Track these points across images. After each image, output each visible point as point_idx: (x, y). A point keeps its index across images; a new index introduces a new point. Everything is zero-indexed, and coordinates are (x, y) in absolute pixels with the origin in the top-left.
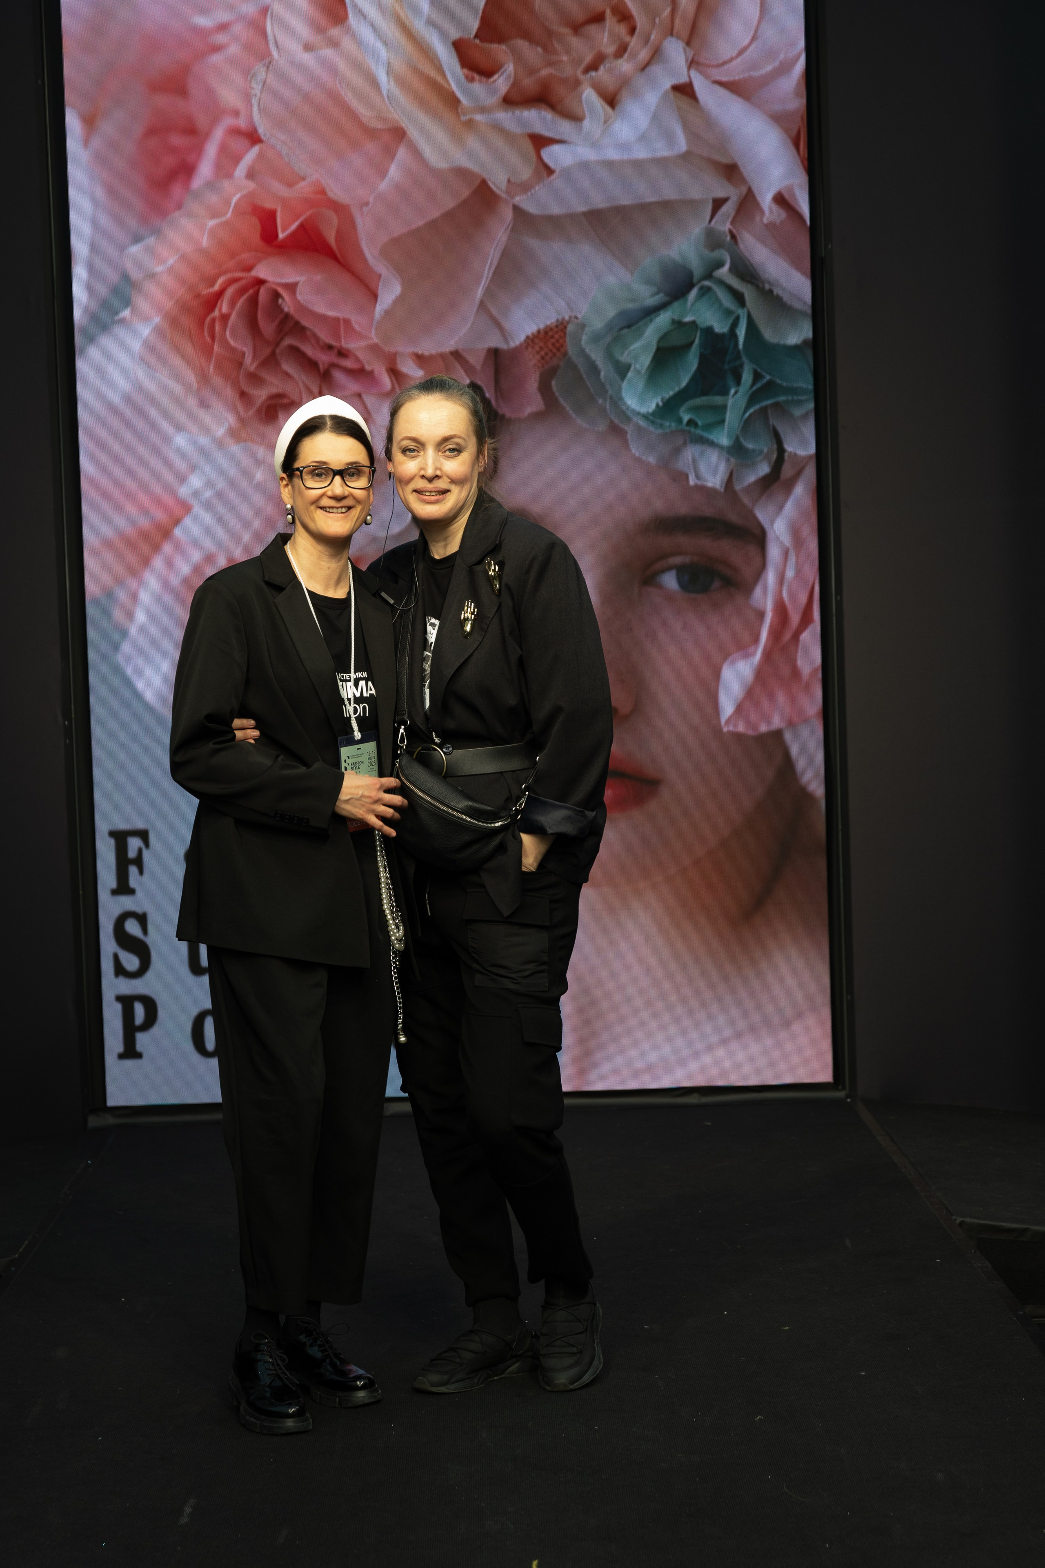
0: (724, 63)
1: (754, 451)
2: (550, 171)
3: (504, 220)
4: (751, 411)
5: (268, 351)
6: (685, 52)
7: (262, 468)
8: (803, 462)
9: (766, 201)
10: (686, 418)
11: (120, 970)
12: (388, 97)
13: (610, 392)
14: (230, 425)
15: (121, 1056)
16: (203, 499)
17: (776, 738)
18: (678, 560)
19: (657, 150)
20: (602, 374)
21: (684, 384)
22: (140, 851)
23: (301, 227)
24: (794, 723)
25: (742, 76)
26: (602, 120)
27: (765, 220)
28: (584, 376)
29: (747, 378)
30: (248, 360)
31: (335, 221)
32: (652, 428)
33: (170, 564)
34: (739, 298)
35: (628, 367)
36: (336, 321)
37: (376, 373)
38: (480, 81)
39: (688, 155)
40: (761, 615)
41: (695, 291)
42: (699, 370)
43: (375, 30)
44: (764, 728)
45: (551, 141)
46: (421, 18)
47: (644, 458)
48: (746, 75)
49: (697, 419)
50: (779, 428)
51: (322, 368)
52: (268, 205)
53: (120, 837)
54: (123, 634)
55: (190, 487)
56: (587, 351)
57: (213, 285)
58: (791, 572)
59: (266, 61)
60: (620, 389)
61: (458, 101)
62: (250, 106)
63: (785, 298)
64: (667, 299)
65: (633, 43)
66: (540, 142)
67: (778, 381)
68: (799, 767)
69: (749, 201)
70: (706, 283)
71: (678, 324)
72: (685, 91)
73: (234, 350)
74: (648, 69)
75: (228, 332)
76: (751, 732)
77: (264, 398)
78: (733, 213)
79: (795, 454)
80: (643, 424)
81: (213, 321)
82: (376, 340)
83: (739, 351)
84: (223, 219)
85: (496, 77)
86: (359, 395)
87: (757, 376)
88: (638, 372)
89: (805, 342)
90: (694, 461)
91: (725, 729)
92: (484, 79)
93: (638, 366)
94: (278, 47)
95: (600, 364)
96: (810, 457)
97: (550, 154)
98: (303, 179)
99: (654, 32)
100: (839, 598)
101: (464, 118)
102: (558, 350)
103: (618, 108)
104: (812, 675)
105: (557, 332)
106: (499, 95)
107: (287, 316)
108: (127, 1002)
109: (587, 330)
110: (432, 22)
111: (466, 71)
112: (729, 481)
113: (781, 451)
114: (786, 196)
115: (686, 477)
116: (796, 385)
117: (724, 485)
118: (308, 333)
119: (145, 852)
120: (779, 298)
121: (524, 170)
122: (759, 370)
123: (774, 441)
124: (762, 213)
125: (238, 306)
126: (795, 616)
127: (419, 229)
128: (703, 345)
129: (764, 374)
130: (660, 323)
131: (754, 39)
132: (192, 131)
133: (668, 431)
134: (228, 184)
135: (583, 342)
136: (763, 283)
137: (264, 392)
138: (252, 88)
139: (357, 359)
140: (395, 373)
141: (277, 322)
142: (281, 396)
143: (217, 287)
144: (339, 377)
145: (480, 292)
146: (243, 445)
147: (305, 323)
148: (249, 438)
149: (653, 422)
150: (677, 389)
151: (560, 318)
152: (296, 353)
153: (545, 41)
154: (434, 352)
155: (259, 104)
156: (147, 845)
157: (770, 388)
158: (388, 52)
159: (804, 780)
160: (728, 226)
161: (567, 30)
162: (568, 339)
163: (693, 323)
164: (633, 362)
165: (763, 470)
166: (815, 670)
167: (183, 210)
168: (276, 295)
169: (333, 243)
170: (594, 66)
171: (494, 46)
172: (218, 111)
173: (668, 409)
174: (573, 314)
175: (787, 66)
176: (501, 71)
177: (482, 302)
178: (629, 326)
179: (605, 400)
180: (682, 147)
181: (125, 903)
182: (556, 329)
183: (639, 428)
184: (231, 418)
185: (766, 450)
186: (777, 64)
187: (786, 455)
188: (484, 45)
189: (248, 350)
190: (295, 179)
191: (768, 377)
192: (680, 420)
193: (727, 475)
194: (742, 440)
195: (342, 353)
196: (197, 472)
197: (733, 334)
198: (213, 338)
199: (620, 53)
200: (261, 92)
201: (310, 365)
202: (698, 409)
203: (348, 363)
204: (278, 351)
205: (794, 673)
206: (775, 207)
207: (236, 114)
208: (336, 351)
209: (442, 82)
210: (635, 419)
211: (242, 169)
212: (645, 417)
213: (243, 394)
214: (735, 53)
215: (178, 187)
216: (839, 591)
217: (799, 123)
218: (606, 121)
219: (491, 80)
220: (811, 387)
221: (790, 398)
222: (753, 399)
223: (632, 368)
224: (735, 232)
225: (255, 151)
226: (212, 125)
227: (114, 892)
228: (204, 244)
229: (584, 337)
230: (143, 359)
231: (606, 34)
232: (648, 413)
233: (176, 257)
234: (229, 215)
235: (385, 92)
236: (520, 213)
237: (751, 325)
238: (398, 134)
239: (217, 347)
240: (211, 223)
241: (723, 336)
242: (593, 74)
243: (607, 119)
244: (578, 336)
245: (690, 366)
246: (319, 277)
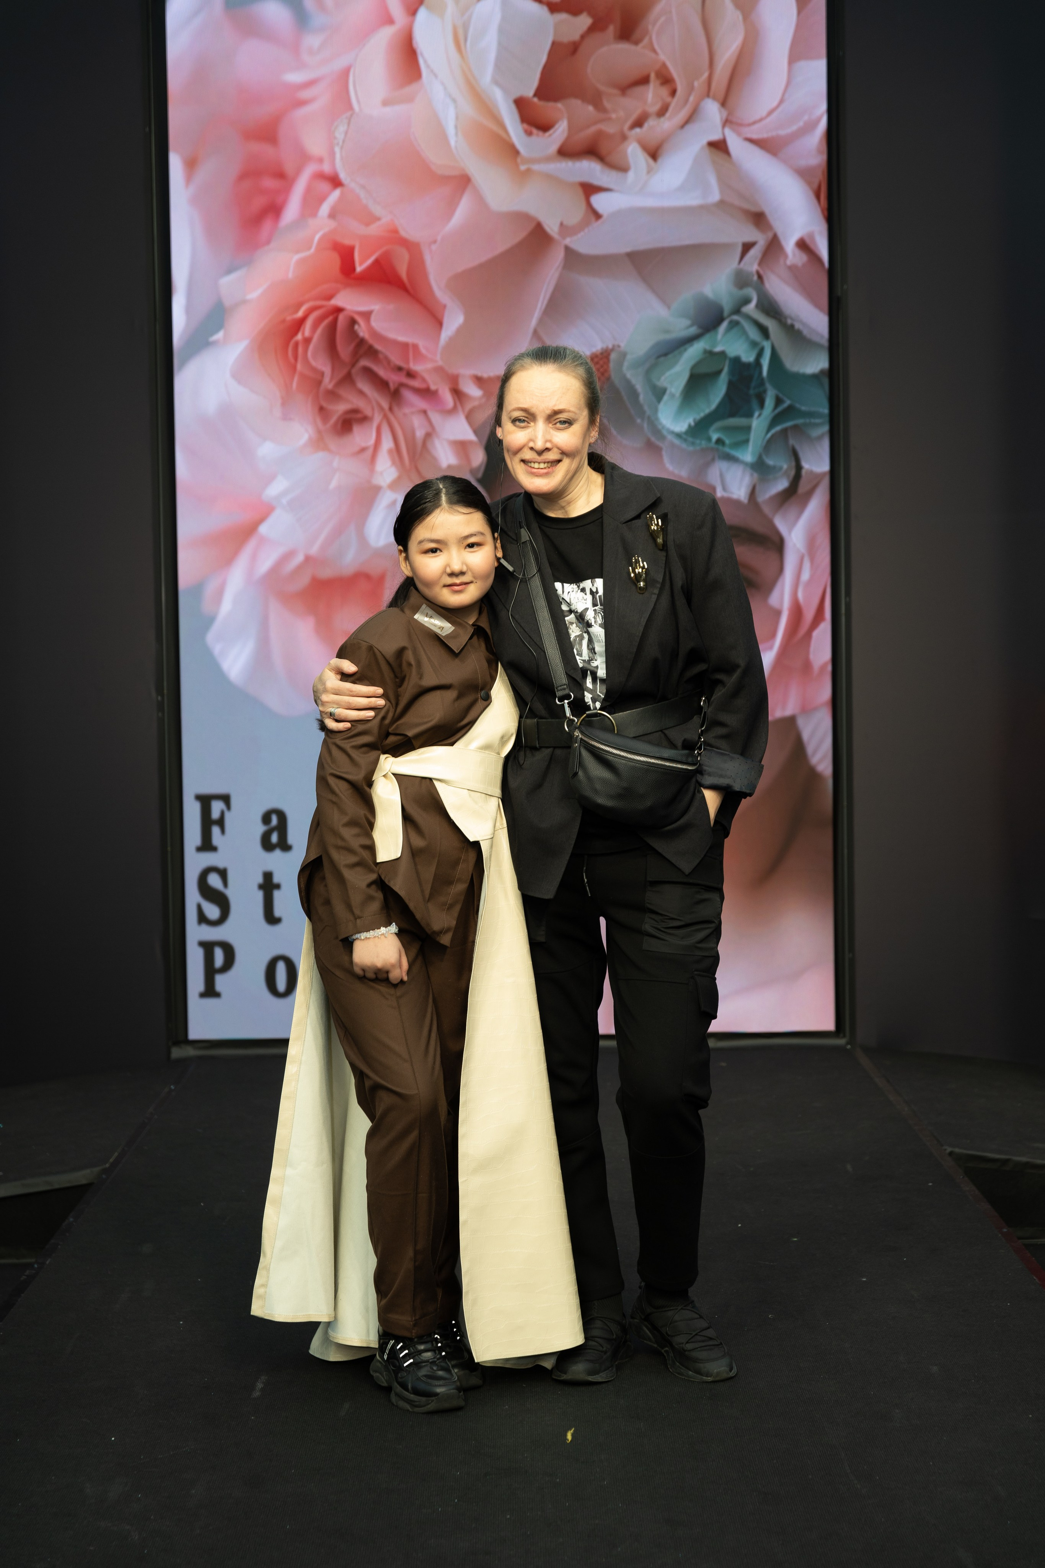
0: (755, 123)
1: (774, 467)
2: (598, 216)
3: (556, 259)
4: (773, 431)
5: (344, 372)
6: (721, 112)
7: (337, 475)
8: (819, 477)
9: (789, 245)
10: (715, 437)
11: (202, 919)
12: (456, 147)
13: (648, 412)
14: (310, 437)
15: (202, 995)
16: (284, 501)
17: (791, 721)
19: (693, 200)
20: (642, 397)
21: (713, 406)
22: (223, 813)
23: (377, 262)
24: (807, 709)
25: (771, 135)
26: (646, 171)
27: (788, 263)
28: (625, 398)
29: (769, 402)
30: (327, 379)
31: (406, 256)
32: (684, 446)
33: (254, 559)
34: (764, 332)
35: (663, 391)
36: (405, 346)
37: (440, 392)
38: (538, 135)
39: (722, 204)
40: (778, 613)
41: (724, 325)
42: (728, 395)
43: (445, 89)
44: (779, 714)
45: (598, 189)
46: (486, 78)
48: (775, 134)
49: (725, 438)
50: (798, 448)
51: (392, 386)
52: (347, 242)
53: (205, 801)
54: (211, 620)
55: (273, 490)
56: (629, 375)
57: (297, 311)
58: (806, 576)
59: (349, 114)
60: (656, 411)
61: (517, 152)
62: (332, 154)
63: (805, 332)
64: (699, 331)
65: (674, 103)
66: (589, 189)
67: (798, 405)
68: (810, 749)
69: (774, 246)
70: (735, 317)
71: (710, 354)
72: (719, 146)
73: (314, 370)
74: (687, 127)
75: (309, 354)
77: (340, 412)
78: (760, 256)
79: (811, 472)
80: (677, 442)
81: (297, 344)
82: (440, 363)
83: (762, 379)
84: (308, 253)
85: (551, 131)
86: (425, 412)
87: (778, 401)
88: (673, 396)
89: (822, 372)
90: (722, 476)
92: (541, 133)
93: (673, 390)
94: (359, 102)
95: (639, 387)
96: (824, 474)
97: (598, 201)
98: (379, 219)
99: (693, 94)
100: (848, 599)
101: (523, 168)
102: (603, 374)
103: (660, 161)
105: (605, 359)
106: (554, 148)
107: (362, 341)
108: (208, 947)
109: (629, 357)
110: (496, 82)
111: (525, 126)
112: (752, 494)
113: (799, 468)
114: (809, 241)
116: (813, 409)
117: (747, 497)
118: (381, 356)
119: (228, 815)
120: (800, 333)
121: (575, 213)
122: (781, 395)
123: (793, 459)
124: (786, 256)
126: (809, 614)
127: (481, 266)
128: (731, 372)
129: (785, 399)
130: (694, 351)
131: (782, 101)
132: (281, 175)
133: (698, 448)
134: (312, 223)
135: (625, 368)
136: (786, 318)
137: (340, 408)
138: (335, 138)
139: (424, 380)
140: (457, 393)
141: (353, 346)
142: (355, 411)
143: (300, 314)
144: (408, 395)
145: (534, 322)
146: (321, 455)
147: (378, 346)
148: (326, 448)
149: (685, 440)
150: (707, 411)
151: (604, 346)
152: (369, 373)
153: (597, 100)
154: (492, 375)
155: (341, 152)
156: (228, 807)
157: (789, 412)
158: (456, 107)
159: (814, 761)
160: (755, 267)
161: (615, 91)
162: (612, 365)
163: (723, 354)
164: (669, 386)
165: (782, 484)
167: (273, 245)
168: (353, 322)
169: (404, 276)
170: (639, 123)
171: (551, 104)
172: (305, 158)
173: (699, 429)
174: (616, 343)
175: (810, 127)
176: (557, 126)
177: (535, 332)
178: (666, 355)
179: (643, 419)
180: (716, 196)
181: (208, 859)
182: (604, 357)
183: (673, 445)
185: (785, 466)
186: (801, 124)
187: (803, 472)
188: (543, 103)
189: (327, 370)
190: (371, 219)
191: (788, 402)
192: (710, 439)
193: (751, 488)
194: (764, 457)
195: (411, 375)
196: (280, 478)
197: (758, 363)
198: (296, 359)
199: (662, 112)
200: (344, 141)
201: (382, 384)
202: (727, 429)
203: (416, 383)
204: (354, 371)
206: (797, 251)
207: (320, 160)
208: (404, 373)
209: (504, 134)
210: (670, 437)
211: (325, 209)
212: (678, 435)
213: (321, 409)
214: (764, 114)
215: (267, 225)
216: (848, 594)
217: (820, 177)
218: (648, 173)
219: (547, 134)
220: (826, 411)
222: (774, 421)
223: (668, 392)
224: (761, 272)
225: (336, 194)
226: (298, 171)
227: (199, 849)
228: (290, 275)
229: (626, 364)
230: (234, 376)
231: (650, 96)
232: (682, 432)
233: (266, 286)
234: (313, 250)
235: (453, 143)
236: (570, 253)
237: (774, 356)
238: (464, 181)
239: (299, 366)
240: (296, 257)
241: (747, 366)
242: (638, 130)
243: (650, 171)
244: (620, 362)
245: (719, 391)
246: (391, 307)
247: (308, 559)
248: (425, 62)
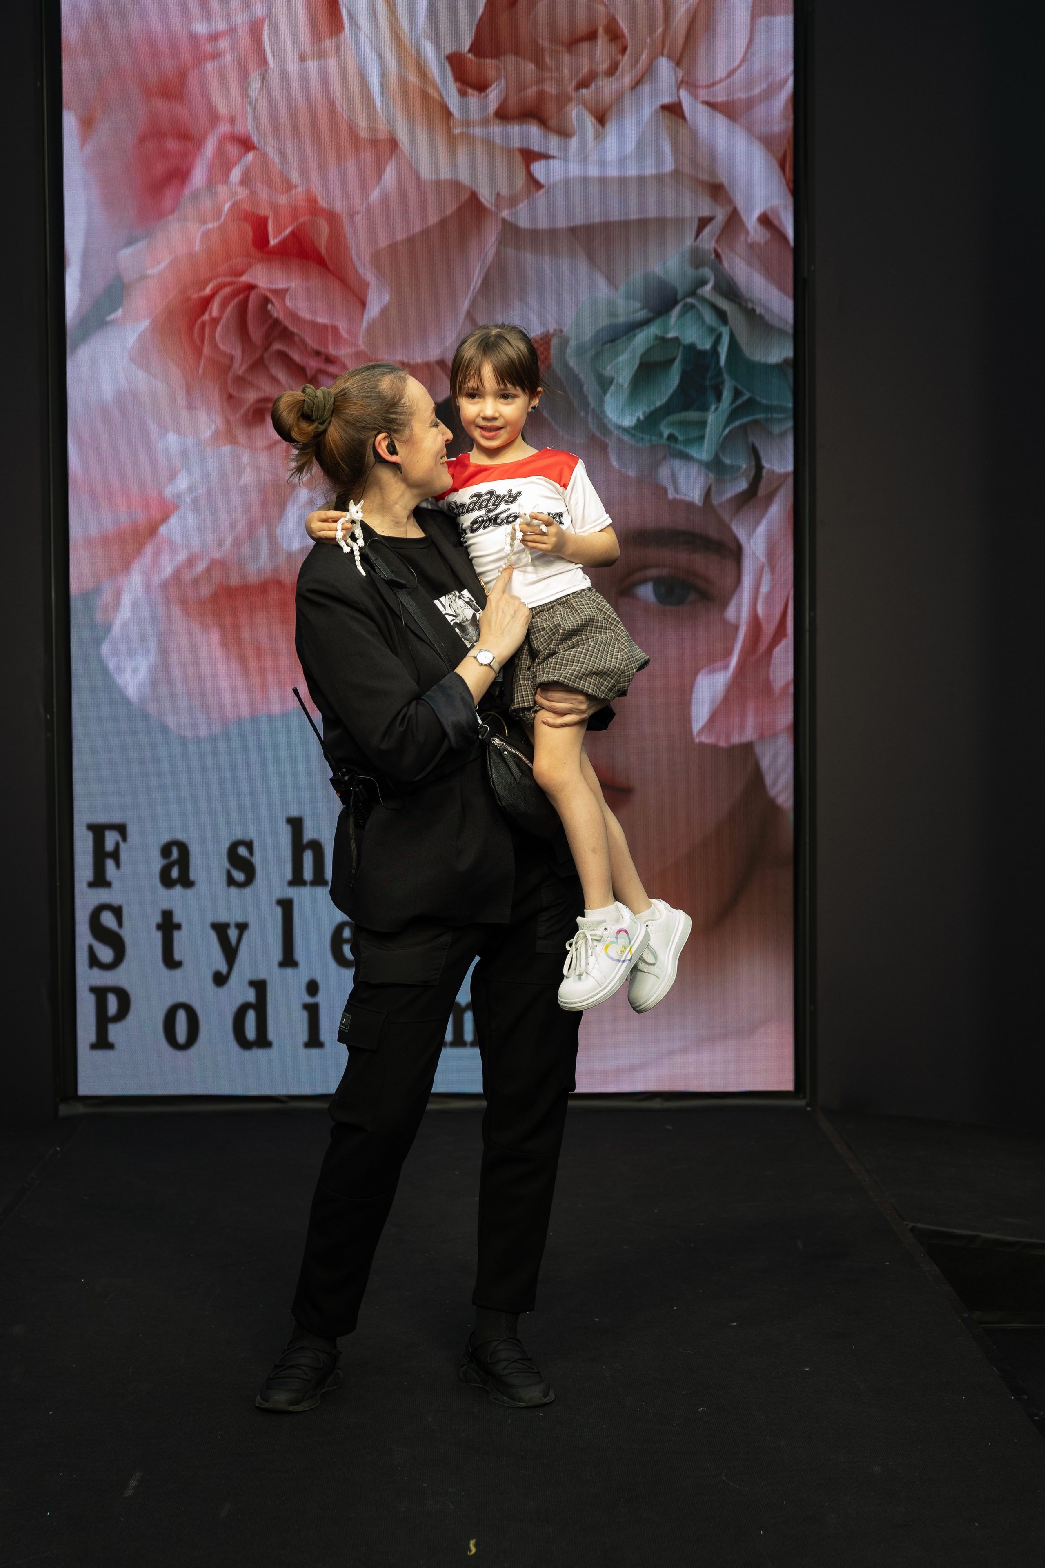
0: (713, 84)
1: (732, 467)
2: (539, 186)
3: (492, 232)
4: (731, 427)
5: (256, 356)
6: (675, 72)
7: (248, 470)
8: (780, 479)
9: (751, 221)
10: (666, 432)
11: (94, 962)
12: (381, 108)
13: (593, 404)
14: (217, 428)
15: (94, 1047)
16: (188, 499)
17: (748, 748)
18: (656, 572)
19: (644, 169)
20: (585, 388)
21: (665, 399)
22: (117, 845)
23: (293, 234)
24: (765, 735)
25: (730, 98)
26: (591, 137)
27: (749, 240)
28: (566, 388)
29: (727, 395)
30: (236, 364)
31: (325, 229)
32: (631, 442)
33: (154, 563)
34: (722, 316)
35: (611, 381)
36: (324, 328)
38: (473, 95)
39: (675, 174)
40: (735, 628)
41: (678, 308)
42: (680, 386)
43: (370, 42)
44: (735, 740)
45: (540, 156)
46: (416, 31)
47: (624, 471)
48: (735, 97)
49: (677, 434)
50: (757, 445)
51: (308, 372)
52: (260, 212)
53: (98, 831)
54: (106, 630)
55: (178, 486)
56: (571, 363)
57: (204, 288)
58: (766, 588)
59: (263, 70)
60: (602, 402)
61: (450, 114)
62: (244, 114)
63: (767, 317)
64: (650, 315)
65: (624, 61)
66: (530, 156)
67: (758, 399)
68: (768, 780)
69: (734, 221)
70: (690, 300)
71: (661, 341)
72: (674, 110)
73: (223, 353)
74: (639, 88)
75: (217, 336)
76: (722, 744)
77: (251, 401)
78: (718, 233)
79: (773, 472)
80: (624, 437)
81: (203, 325)
82: (363, 347)
83: (720, 369)
84: (216, 224)
85: (488, 91)
87: (737, 394)
88: (620, 386)
89: (786, 361)
90: (674, 475)
91: (697, 740)
92: (476, 93)
93: (621, 380)
94: (274, 56)
95: (583, 377)
96: (786, 475)
97: (540, 169)
98: (296, 187)
99: (645, 52)
100: (812, 614)
101: (456, 131)
103: (608, 125)
104: (784, 689)
105: (541, 345)
106: (490, 110)
107: (276, 322)
108: (100, 993)
109: (572, 343)
111: (459, 85)
112: (708, 496)
113: (759, 467)
114: (771, 216)
115: (665, 490)
116: (775, 403)
117: (702, 500)
118: (296, 339)
119: (123, 847)
120: (761, 318)
121: (515, 183)
122: (740, 387)
123: (753, 457)
124: (747, 233)
125: (228, 310)
126: (769, 631)
127: (409, 240)
128: (685, 361)
129: (744, 391)
130: (644, 337)
131: (743, 61)
132: (187, 136)
133: (648, 444)
134: (222, 190)
135: (567, 355)
136: (746, 301)
137: (251, 396)
138: (248, 96)
141: (265, 327)
143: (208, 291)
145: (467, 303)
146: (229, 448)
147: (293, 328)
148: (235, 441)
149: (634, 436)
150: (658, 404)
151: (545, 330)
152: (284, 359)
153: (538, 57)
154: (420, 361)
155: (254, 112)
156: (124, 839)
157: (748, 406)
158: (382, 64)
159: (773, 792)
160: (713, 245)
161: (559, 48)
162: (553, 352)
163: (676, 340)
164: (616, 376)
165: (741, 486)
166: (786, 686)
167: (177, 214)
168: (266, 301)
169: (323, 249)
170: (585, 84)
171: (488, 61)
172: (214, 118)
173: (648, 424)
174: (558, 327)
175: (774, 89)
176: (494, 86)
177: (468, 313)
178: (613, 341)
179: (586, 412)
180: (669, 166)
181: (101, 896)
182: (540, 342)
183: (620, 441)
184: (218, 420)
185: (744, 466)
186: (765, 86)
187: (764, 472)
188: (478, 60)
189: (237, 354)
190: (287, 186)
191: (748, 395)
192: (661, 435)
193: (706, 490)
194: (721, 455)
195: (330, 360)
196: (183, 473)
197: (715, 351)
198: (202, 341)
199: (611, 71)
200: (257, 100)
201: (297, 370)
202: (679, 424)
203: (335, 370)
204: (266, 355)
205: (767, 687)
206: (760, 228)
207: (231, 121)
208: (323, 357)
209: (435, 95)
210: (617, 432)
211: (236, 175)
212: (626, 430)
213: (230, 397)
214: (724, 75)
215: (171, 192)
216: (813, 607)
217: (786, 144)
218: (595, 138)
219: (483, 94)
220: (790, 405)
221: (769, 416)
222: (733, 416)
223: (615, 382)
224: (719, 250)
225: (249, 158)
226: (206, 132)
227: (91, 885)
228: (197, 248)
229: (568, 351)
230: (133, 359)
231: (598, 53)
232: (629, 427)
233: (168, 260)
234: (222, 220)
235: (378, 103)
236: (507, 226)
237: (733, 342)
238: (390, 146)
239: (206, 350)
240: (203, 228)
241: (704, 353)
242: (584, 91)
243: (596, 137)
244: (562, 350)
245: (672, 381)
246: (309, 284)
247: (214, 563)
248: (348, 12)
